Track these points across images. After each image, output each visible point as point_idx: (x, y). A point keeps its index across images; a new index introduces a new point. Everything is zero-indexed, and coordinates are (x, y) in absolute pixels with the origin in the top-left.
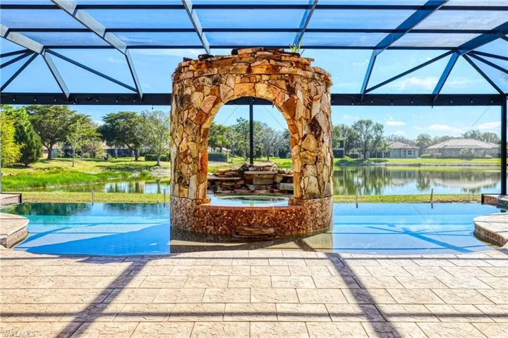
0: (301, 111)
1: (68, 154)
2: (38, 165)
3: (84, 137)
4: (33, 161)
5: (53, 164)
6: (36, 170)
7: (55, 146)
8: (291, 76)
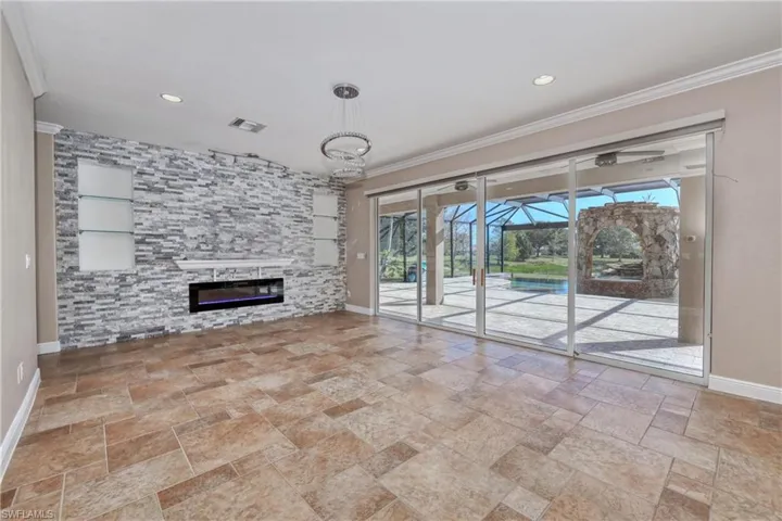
0: (647, 232)
1: (551, 252)
2: (531, 260)
3: (561, 242)
4: (527, 258)
5: (540, 259)
6: (526, 263)
7: (542, 248)
8: (640, 214)
